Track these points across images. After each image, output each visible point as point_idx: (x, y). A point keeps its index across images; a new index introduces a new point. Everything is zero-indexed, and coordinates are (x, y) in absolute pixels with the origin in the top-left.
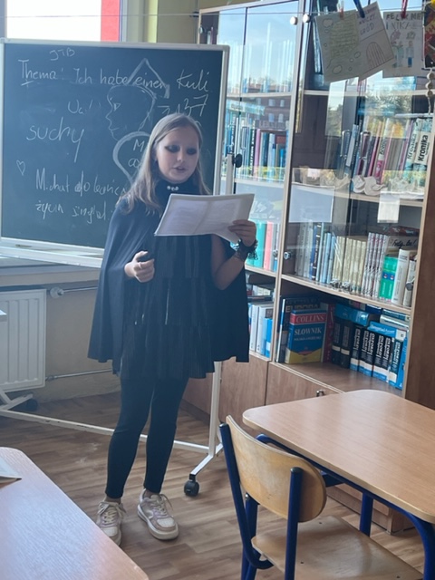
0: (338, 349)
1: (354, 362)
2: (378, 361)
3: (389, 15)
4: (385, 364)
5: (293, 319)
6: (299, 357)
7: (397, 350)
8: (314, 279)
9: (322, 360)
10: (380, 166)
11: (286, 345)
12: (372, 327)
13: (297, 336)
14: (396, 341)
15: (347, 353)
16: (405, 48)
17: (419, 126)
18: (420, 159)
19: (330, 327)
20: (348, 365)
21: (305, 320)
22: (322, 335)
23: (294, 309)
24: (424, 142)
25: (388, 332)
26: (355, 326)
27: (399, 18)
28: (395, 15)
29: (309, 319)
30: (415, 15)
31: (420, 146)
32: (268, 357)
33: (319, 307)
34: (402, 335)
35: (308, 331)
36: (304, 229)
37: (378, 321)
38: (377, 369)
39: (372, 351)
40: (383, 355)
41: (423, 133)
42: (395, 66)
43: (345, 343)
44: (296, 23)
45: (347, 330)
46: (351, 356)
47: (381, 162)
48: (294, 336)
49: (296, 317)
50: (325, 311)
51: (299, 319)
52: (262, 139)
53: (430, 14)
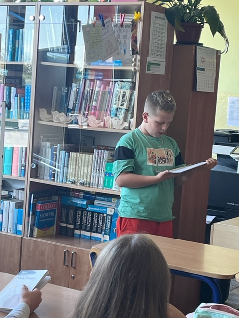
0: (65, 225)
1: (77, 232)
2: (94, 229)
4: (99, 230)
5: (39, 207)
6: (42, 232)
7: (108, 220)
8: (54, 180)
9: (55, 233)
10: (94, 109)
11: (34, 225)
12: (89, 208)
13: (42, 219)
14: (107, 215)
15: (72, 226)
17: (120, 87)
18: (122, 105)
19: (59, 211)
20: (73, 234)
21: (46, 207)
22: (54, 217)
23: (39, 200)
24: (124, 95)
25: (101, 210)
26: (77, 208)
27: (120, 27)
28: (118, 25)
29: (48, 206)
30: (127, 26)
31: (121, 98)
33: (51, 198)
34: (111, 211)
35: (47, 214)
36: (44, 149)
37: (93, 204)
38: (94, 234)
39: (90, 223)
40: (97, 225)
41: (123, 91)
42: (118, 54)
43: (70, 220)
44: (34, 20)
45: (71, 212)
46: (74, 228)
47: (95, 107)
48: (40, 218)
49: (41, 205)
50: (56, 201)
51: (43, 207)
52: (5, 91)
53: (134, 25)
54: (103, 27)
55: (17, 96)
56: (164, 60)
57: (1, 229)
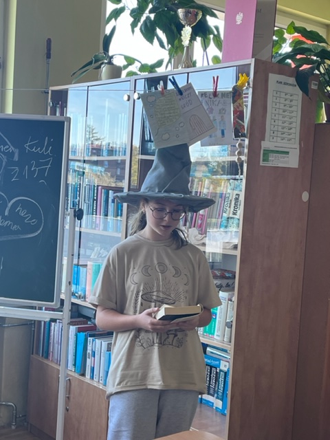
3: (203, 94)
7: (221, 379)
10: (202, 219)
17: (232, 187)
18: (234, 214)
24: (237, 199)
25: (214, 363)
27: (212, 96)
31: (233, 202)
40: (210, 384)
41: (236, 192)
44: (128, 100)
52: (103, 195)
53: (237, 93)
55: (113, 201)
56: (297, 146)
57: (92, 378)
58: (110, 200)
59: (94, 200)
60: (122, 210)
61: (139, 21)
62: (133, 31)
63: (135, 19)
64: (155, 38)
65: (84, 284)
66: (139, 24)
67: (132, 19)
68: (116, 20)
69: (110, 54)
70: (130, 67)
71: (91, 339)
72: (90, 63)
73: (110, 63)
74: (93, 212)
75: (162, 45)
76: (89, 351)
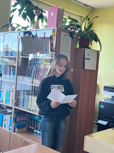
0: (30, 127)
1: (35, 131)
3: (40, 38)
6: (19, 130)
8: (23, 108)
9: (26, 131)
11: (16, 127)
12: (40, 121)
13: (19, 124)
16: (45, 46)
19: (28, 121)
20: (33, 132)
21: (21, 119)
22: (26, 123)
23: (18, 116)
26: (35, 120)
27: (43, 39)
28: (42, 38)
29: (22, 119)
30: (47, 38)
32: (11, 130)
33: (25, 115)
35: (22, 122)
43: (32, 125)
45: (33, 122)
46: (34, 129)
47: (41, 76)
48: (18, 124)
49: (18, 119)
50: (27, 116)
51: (19, 119)
52: (9, 68)
53: (51, 38)
54: (33, 38)
55: (12, 71)
56: (70, 55)
57: (5, 127)
58: (11, 70)
59: (6, 70)
60: (15, 74)
61: (21, 13)
62: (19, 16)
63: (20, 12)
64: (26, 19)
65: (2, 97)
66: (21, 14)
67: (19, 13)
68: (14, 12)
69: (12, 23)
70: (18, 27)
71: (5, 115)
72: (5, 26)
73: (12, 26)
74: (6, 74)
75: (28, 21)
76: (4, 119)
